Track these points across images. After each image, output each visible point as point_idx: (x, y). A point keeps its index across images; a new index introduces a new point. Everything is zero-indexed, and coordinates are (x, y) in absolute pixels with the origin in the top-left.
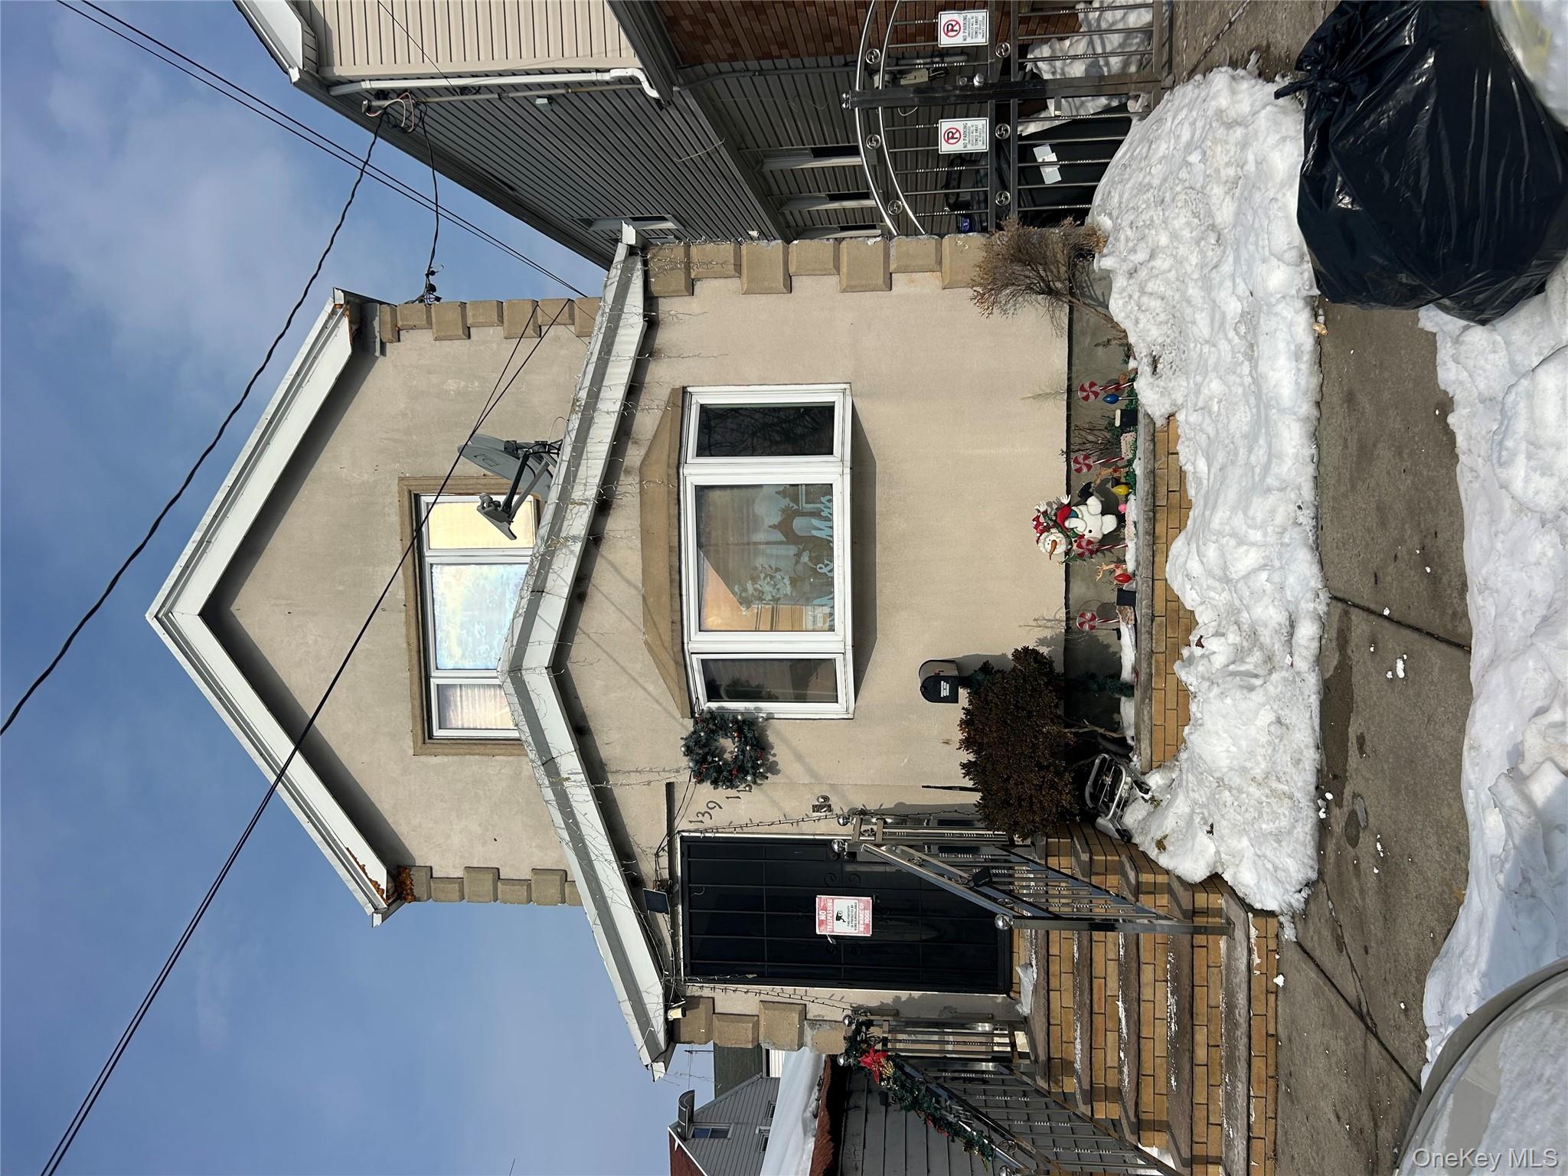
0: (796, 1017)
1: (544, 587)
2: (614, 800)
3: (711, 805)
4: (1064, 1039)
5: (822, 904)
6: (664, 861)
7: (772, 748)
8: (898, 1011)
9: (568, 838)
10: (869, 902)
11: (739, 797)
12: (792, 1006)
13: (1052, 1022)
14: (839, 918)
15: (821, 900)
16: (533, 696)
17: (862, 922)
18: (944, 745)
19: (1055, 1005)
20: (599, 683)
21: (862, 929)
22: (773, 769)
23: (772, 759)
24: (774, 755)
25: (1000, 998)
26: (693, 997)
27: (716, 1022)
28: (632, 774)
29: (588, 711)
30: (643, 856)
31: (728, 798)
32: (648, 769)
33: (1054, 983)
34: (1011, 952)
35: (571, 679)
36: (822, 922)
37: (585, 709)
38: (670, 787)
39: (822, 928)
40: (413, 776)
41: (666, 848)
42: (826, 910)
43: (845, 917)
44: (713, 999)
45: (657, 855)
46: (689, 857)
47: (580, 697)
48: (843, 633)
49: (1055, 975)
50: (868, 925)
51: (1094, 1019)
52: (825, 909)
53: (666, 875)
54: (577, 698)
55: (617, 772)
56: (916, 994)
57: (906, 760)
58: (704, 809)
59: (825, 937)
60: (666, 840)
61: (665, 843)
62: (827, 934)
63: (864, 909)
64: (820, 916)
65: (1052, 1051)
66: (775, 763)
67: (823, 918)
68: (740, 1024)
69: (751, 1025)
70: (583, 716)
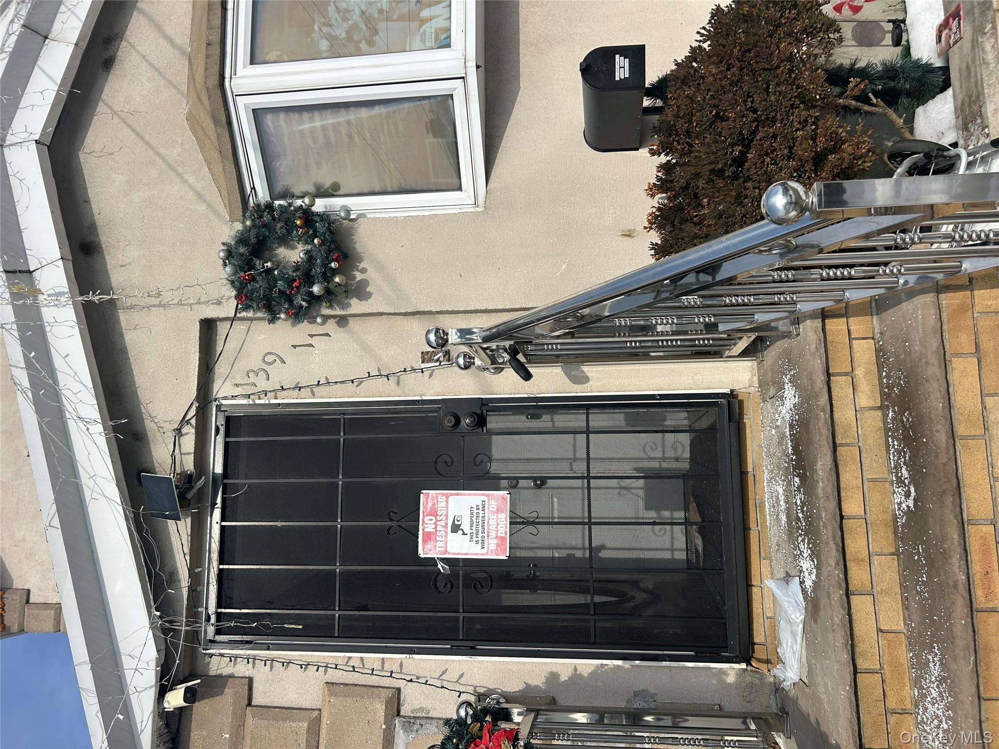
0: (379, 709)
1: (49, 31)
2: (124, 351)
3: (269, 359)
4: (892, 704)
5: (430, 504)
6: (189, 442)
7: (361, 260)
8: (554, 699)
9: (26, 383)
10: (504, 499)
11: (311, 345)
12: (376, 691)
13: (862, 664)
14: (456, 528)
15: (429, 498)
16: (13, 181)
17: (493, 534)
18: (625, 238)
19: (865, 628)
20: (120, 179)
21: (493, 547)
22: (360, 291)
23: (359, 276)
24: (364, 271)
25: (731, 671)
26: (220, 676)
27: (250, 721)
28: (153, 309)
29: (99, 220)
30: (158, 435)
31: (294, 347)
32: (176, 301)
33: (858, 575)
34: (749, 586)
35: (82, 176)
36: (428, 536)
37: (97, 217)
38: (208, 327)
39: (429, 546)
40: (24, 481)
41: (193, 421)
42: (436, 515)
43: (465, 527)
44: (251, 680)
45: (179, 432)
46: (227, 435)
47: (92, 199)
48: (462, 47)
49: (858, 561)
50: (502, 539)
51: (979, 627)
52: (434, 513)
53: (189, 465)
54: (87, 201)
55: (132, 307)
56: (587, 665)
57: (564, 266)
58: (257, 364)
59: (432, 562)
60: (194, 409)
61: (193, 412)
62: (436, 556)
63: (498, 511)
64: (426, 524)
65: (866, 732)
66: (364, 283)
67: (430, 528)
68: (288, 724)
69: (306, 725)
70: (93, 227)
